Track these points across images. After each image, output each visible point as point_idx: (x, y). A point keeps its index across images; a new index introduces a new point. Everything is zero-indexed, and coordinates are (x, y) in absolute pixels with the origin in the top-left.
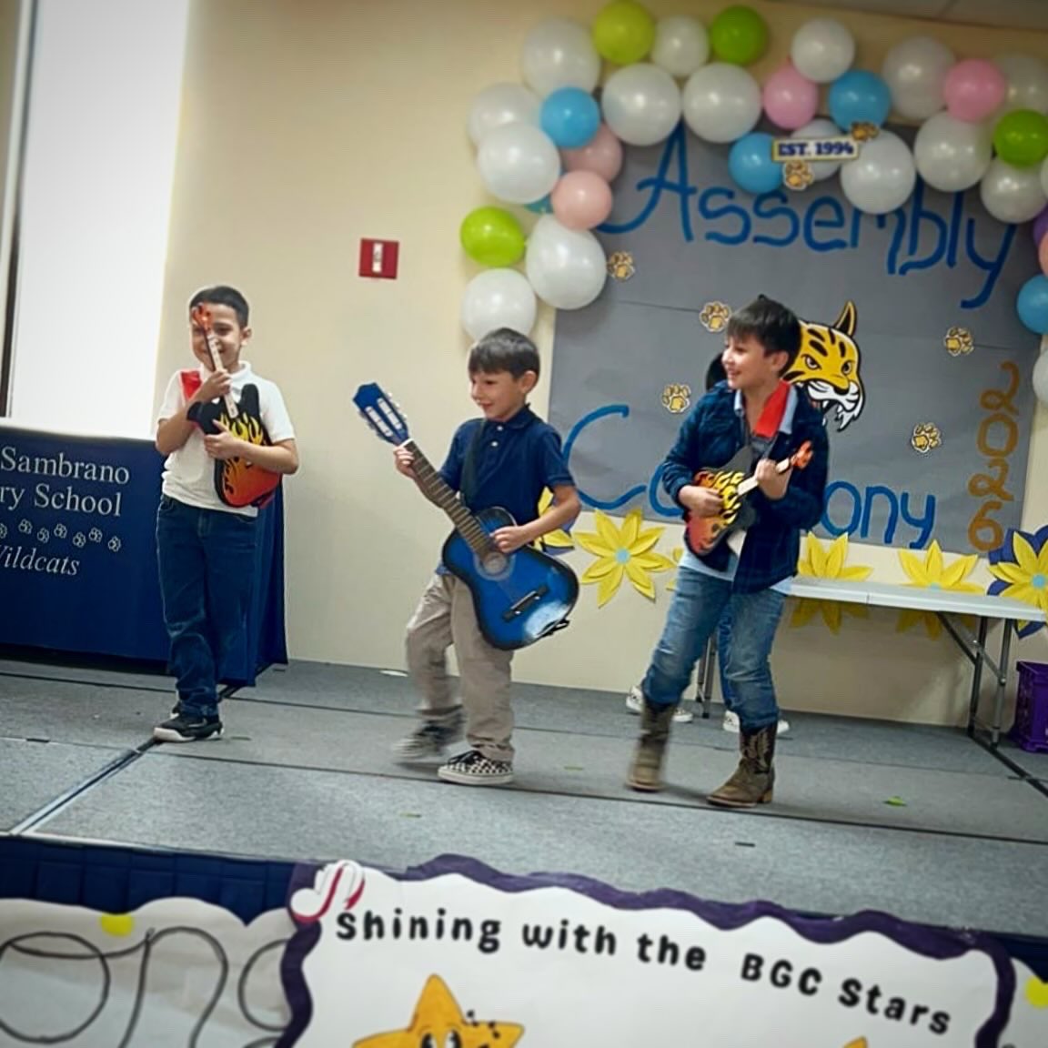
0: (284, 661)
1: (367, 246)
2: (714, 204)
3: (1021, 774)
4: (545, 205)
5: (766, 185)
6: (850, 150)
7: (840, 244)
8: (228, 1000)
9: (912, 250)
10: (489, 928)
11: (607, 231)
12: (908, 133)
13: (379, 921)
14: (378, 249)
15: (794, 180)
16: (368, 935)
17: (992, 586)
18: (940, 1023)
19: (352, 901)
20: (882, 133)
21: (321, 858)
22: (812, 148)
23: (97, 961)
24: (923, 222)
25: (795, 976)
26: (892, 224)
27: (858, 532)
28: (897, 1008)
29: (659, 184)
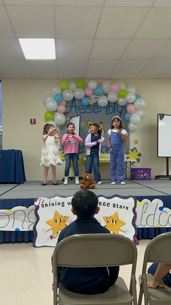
0: (26, 181)
1: (31, 120)
2: (80, 108)
3: (134, 182)
4: (56, 111)
5: (87, 104)
6: (98, 98)
7: (99, 112)
8: (27, 219)
9: (109, 111)
10: (63, 203)
11: (65, 114)
12: (106, 95)
13: (47, 204)
14: (33, 120)
15: (91, 103)
16: (46, 207)
17: (127, 158)
18: (127, 208)
19: (43, 203)
20: (103, 95)
21: (37, 197)
22: (93, 98)
23: (7, 216)
24: (110, 107)
25: (106, 204)
26: (106, 108)
27: (107, 152)
28: (121, 207)
29: (72, 106)
